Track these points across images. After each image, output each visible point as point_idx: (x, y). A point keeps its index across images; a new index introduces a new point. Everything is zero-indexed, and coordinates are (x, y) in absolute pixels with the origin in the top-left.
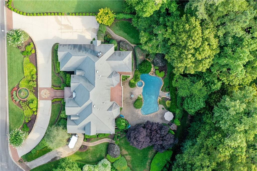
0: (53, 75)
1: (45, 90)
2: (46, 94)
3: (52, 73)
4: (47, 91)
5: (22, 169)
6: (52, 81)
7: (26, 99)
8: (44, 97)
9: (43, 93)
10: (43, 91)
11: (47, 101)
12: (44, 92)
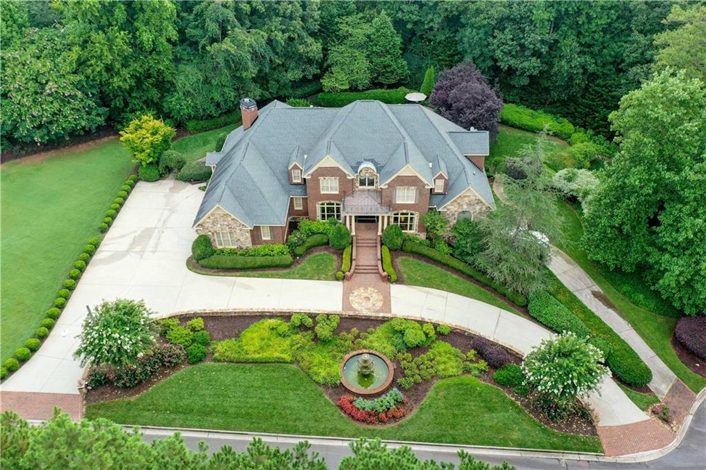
0: (298, 276)
1: (350, 298)
2: (368, 299)
3: (289, 278)
4: (356, 293)
5: (696, 414)
6: (318, 279)
7: (388, 362)
8: (380, 304)
9: (363, 304)
10: (355, 306)
11: (392, 294)
12: (359, 303)
